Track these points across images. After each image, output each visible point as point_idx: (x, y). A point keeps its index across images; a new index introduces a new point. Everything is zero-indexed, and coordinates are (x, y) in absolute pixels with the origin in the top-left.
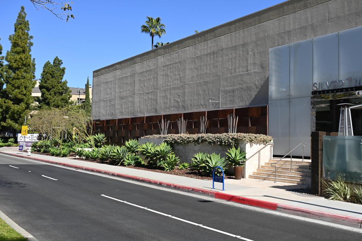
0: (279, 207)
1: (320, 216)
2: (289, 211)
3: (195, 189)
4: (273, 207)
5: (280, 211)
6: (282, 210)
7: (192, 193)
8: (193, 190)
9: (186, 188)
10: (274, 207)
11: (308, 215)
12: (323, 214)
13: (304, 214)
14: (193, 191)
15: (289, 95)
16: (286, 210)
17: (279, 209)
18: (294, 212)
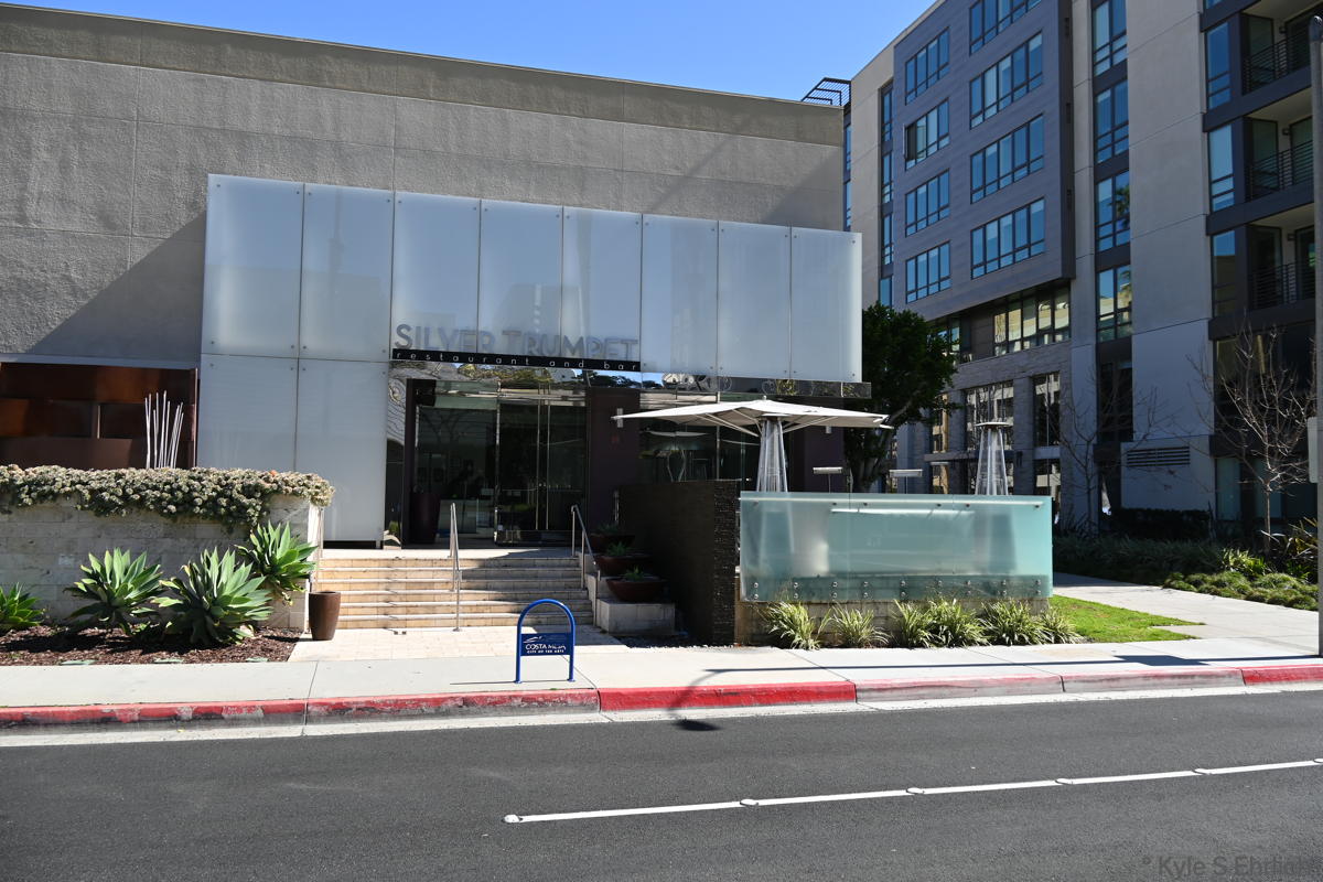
0: (862, 691)
1: (976, 689)
2: (895, 693)
3: (481, 697)
4: (846, 693)
5: (870, 699)
6: (874, 694)
7: (463, 715)
8: (467, 701)
9: (424, 704)
10: (848, 692)
11: (946, 691)
12: (980, 681)
13: (937, 691)
14: (472, 708)
15: (296, 344)
16: (887, 694)
17: (866, 694)
18: (909, 692)
